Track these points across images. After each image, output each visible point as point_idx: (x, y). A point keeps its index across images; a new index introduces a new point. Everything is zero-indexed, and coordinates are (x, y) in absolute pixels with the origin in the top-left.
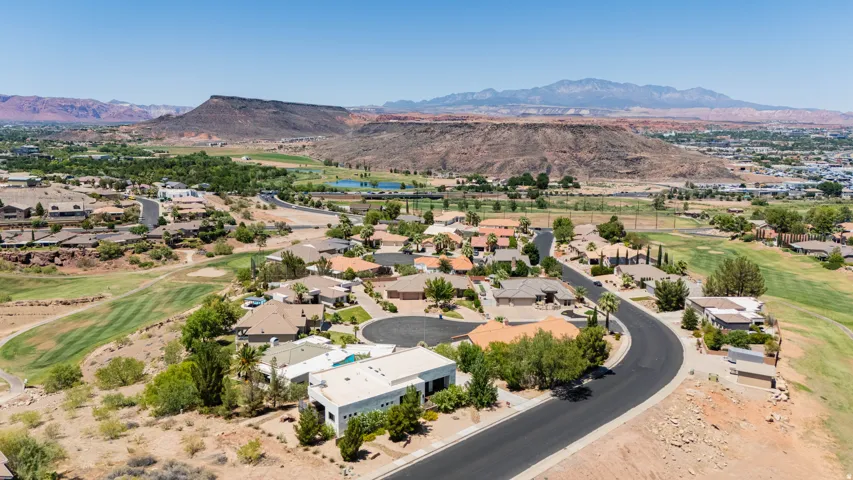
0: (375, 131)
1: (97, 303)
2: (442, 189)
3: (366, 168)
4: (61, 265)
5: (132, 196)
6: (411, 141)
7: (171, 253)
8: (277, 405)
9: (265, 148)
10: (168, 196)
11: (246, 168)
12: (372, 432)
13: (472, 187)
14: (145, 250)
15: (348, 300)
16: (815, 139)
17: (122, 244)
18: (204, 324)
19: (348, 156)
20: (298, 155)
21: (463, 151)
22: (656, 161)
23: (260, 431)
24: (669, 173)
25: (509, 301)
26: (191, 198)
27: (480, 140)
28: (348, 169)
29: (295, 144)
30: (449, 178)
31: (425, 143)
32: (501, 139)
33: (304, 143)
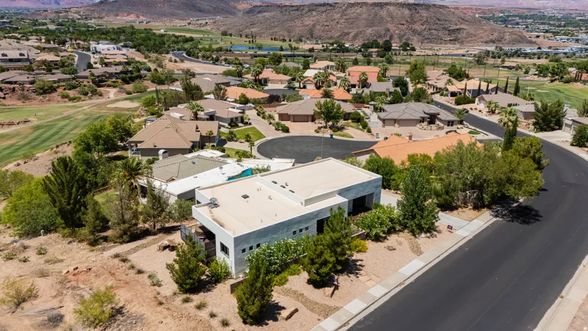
0: (259, 12)
1: (21, 126)
2: (311, 50)
3: (253, 37)
4: (4, 98)
5: (70, 50)
6: (286, 17)
7: (96, 90)
8: (158, 226)
9: (178, 25)
10: (98, 50)
11: (162, 36)
12: (283, 270)
13: (333, 49)
14: (74, 87)
15: (242, 121)
16: (581, 20)
17: (55, 82)
18: (97, 138)
19: (239, 29)
20: (202, 29)
21: (326, 23)
22: (472, 31)
23: (128, 265)
24: (482, 40)
25: (395, 123)
26: (116, 51)
27: (339, 15)
28: (239, 38)
29: (200, 22)
30: (316, 44)
31: (297, 18)
32: (355, 14)
33: (207, 21)
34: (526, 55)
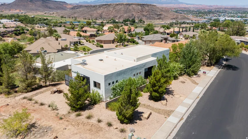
0: (77, 8)
2: (102, 23)
3: (75, 18)
6: (89, 10)
7: (2, 39)
8: (48, 84)
9: (40, 14)
10: (1, 22)
11: (33, 17)
13: (111, 22)
16: (204, 12)
19: (69, 15)
20: (51, 15)
21: (107, 12)
22: (166, 15)
23: (33, 102)
24: (170, 18)
25: (150, 42)
26: (11, 23)
27: (112, 9)
28: (69, 19)
29: (50, 13)
30: (103, 20)
31: (94, 10)
32: (119, 8)
33: (53, 12)
34: (188, 23)
